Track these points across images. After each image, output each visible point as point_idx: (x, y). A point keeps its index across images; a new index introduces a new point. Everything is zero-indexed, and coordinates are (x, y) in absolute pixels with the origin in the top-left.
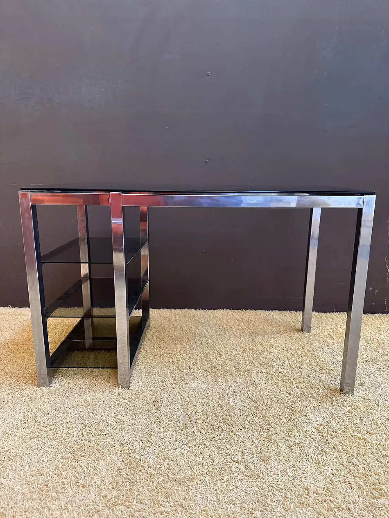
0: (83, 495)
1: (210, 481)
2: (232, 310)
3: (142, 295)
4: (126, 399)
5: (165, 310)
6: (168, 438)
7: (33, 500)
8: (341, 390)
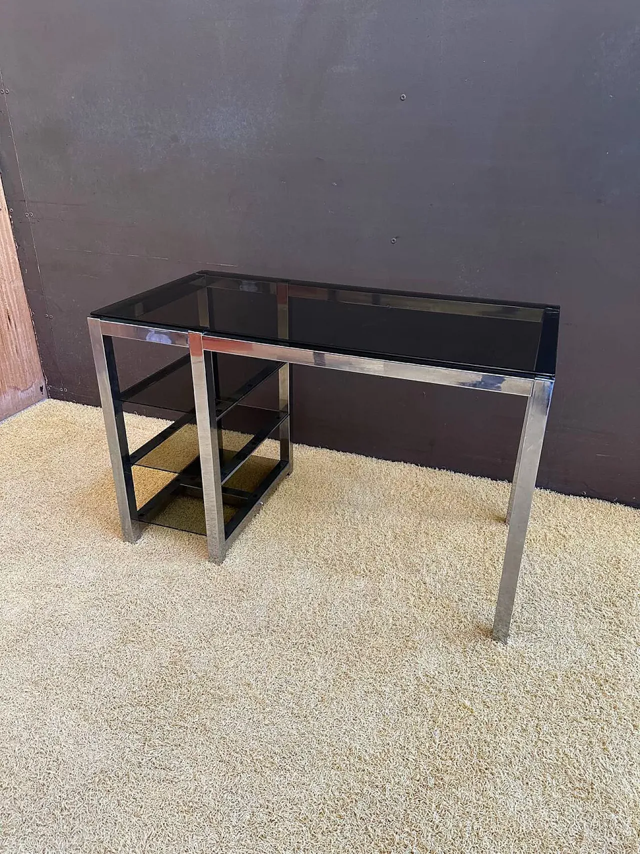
0: (115, 684)
1: (249, 708)
2: (420, 467)
3: (280, 426)
4: (211, 578)
5: (325, 451)
6: (230, 643)
7: (68, 676)
8: (491, 632)
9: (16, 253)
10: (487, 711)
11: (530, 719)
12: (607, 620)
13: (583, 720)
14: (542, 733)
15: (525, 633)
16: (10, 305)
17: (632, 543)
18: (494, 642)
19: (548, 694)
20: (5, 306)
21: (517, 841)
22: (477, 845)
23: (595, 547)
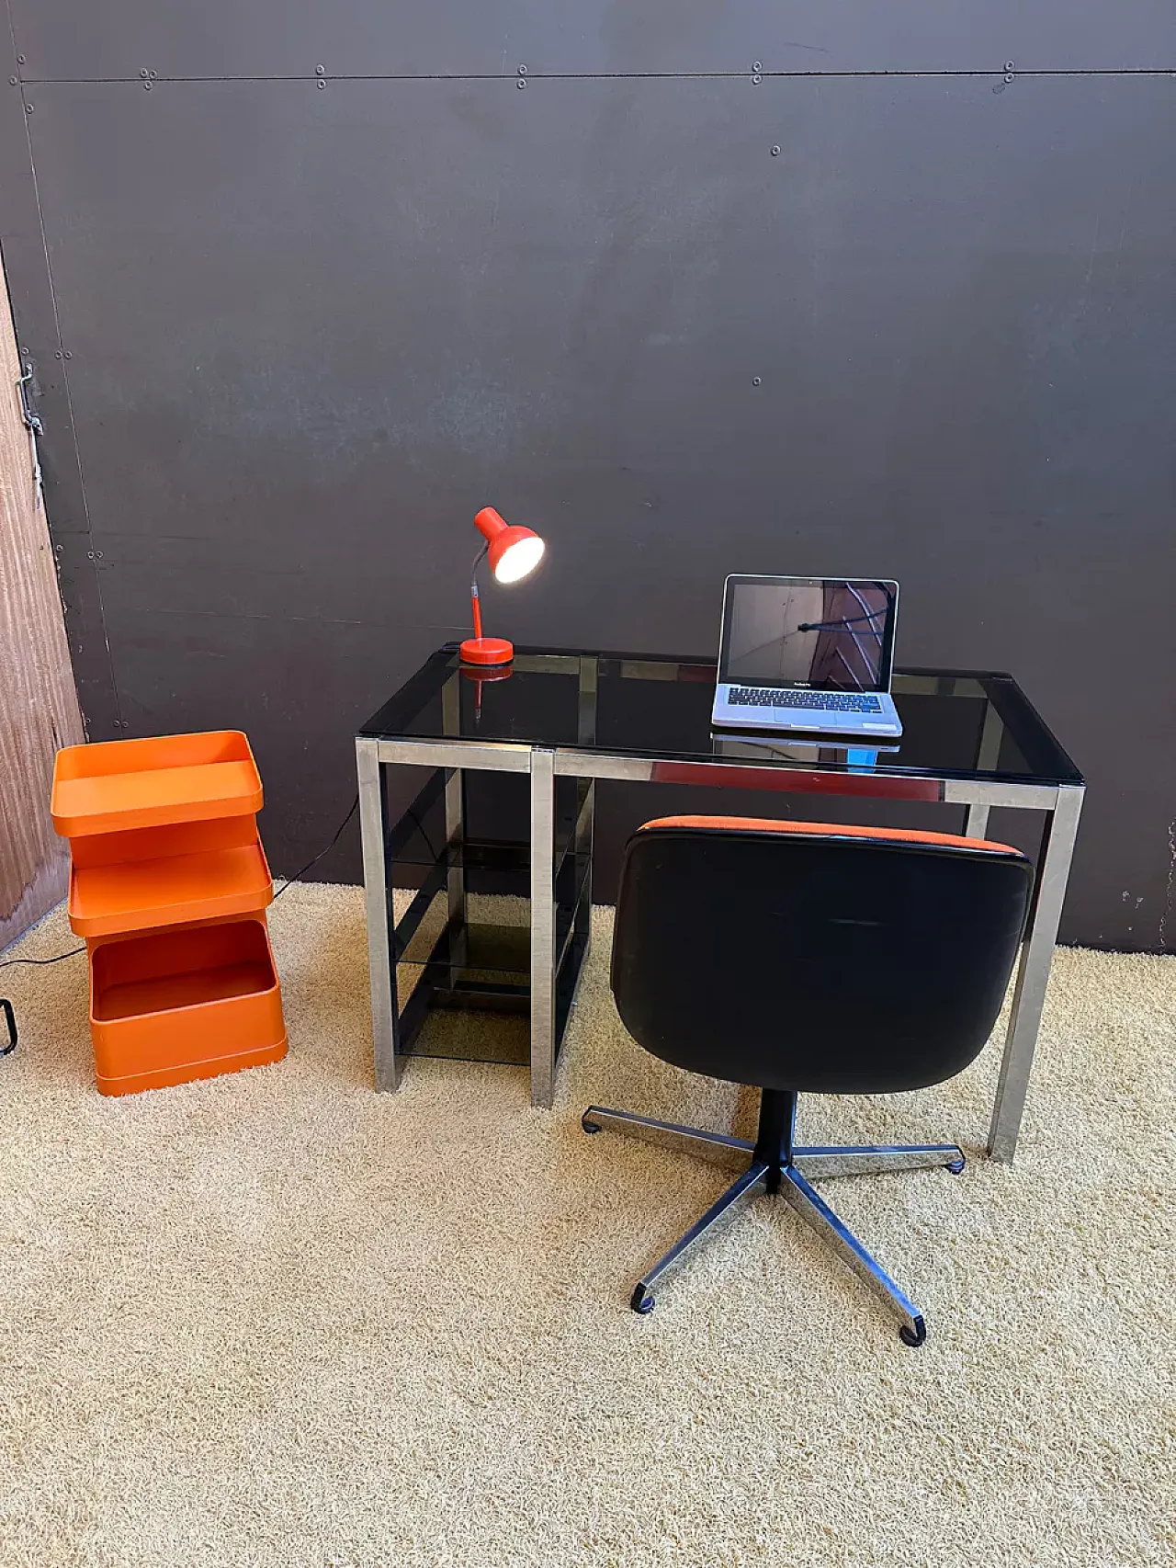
8: (989, 1151)
9: (63, 619)
10: (1025, 1259)
11: (1085, 1260)
12: (1129, 1113)
13: (1150, 1250)
14: (1107, 1276)
15: (1032, 1146)
16: (55, 709)
17: (1118, 1002)
18: (997, 1164)
19: (1095, 1223)
20: (49, 712)
21: (1132, 1416)
22: (1087, 1430)
23: (1072, 1014)
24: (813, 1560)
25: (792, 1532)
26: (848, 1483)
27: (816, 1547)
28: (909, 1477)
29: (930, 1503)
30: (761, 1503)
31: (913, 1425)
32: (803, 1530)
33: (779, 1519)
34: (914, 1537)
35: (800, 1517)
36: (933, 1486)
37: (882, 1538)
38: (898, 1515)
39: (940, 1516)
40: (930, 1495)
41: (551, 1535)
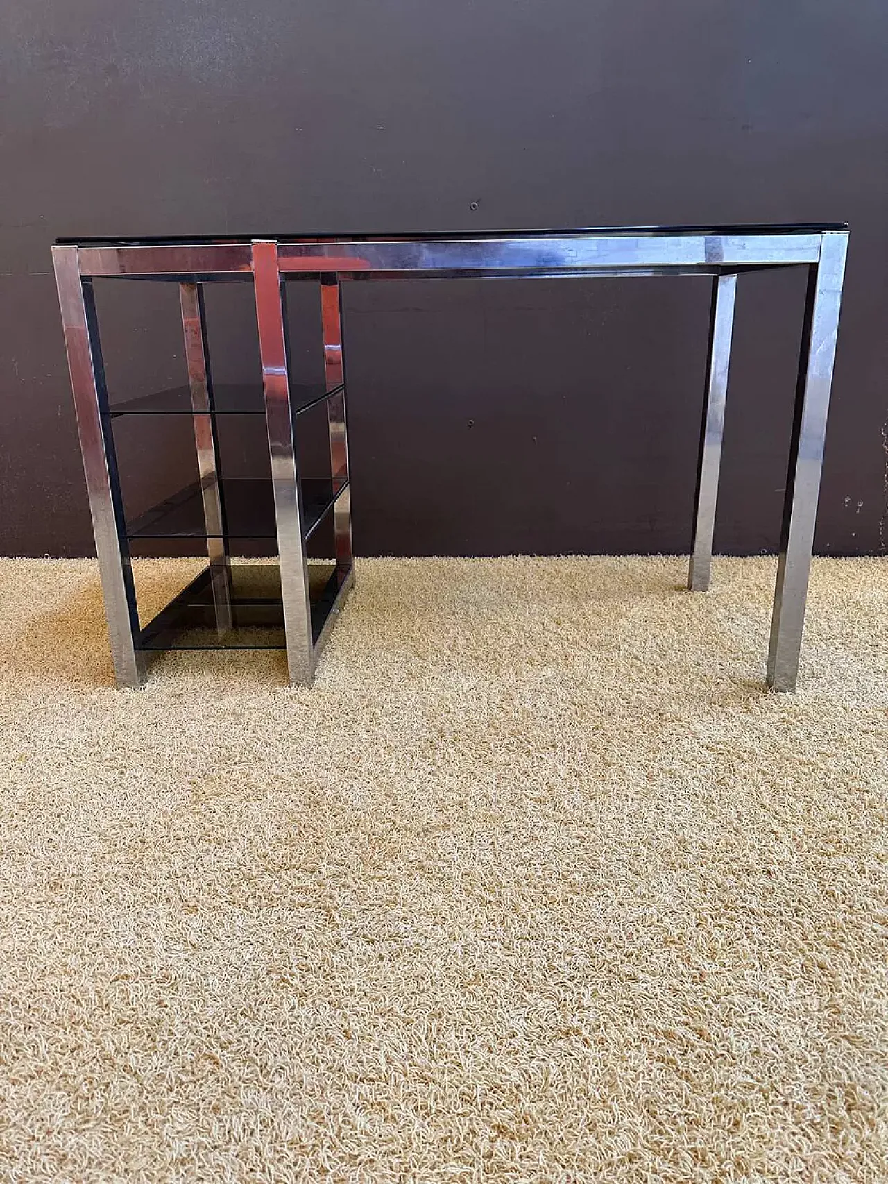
8: (769, 684)
18: (780, 694)
24: (655, 1070)
25: (622, 1041)
26: (684, 979)
27: (656, 1054)
28: (758, 965)
29: (792, 991)
30: (576, 1013)
31: (750, 913)
32: (636, 1036)
33: (602, 1028)
34: (781, 1029)
35: (629, 1023)
36: (791, 972)
37: (740, 1035)
38: (755, 1007)
39: (808, 1002)
40: (789, 982)
41: (291, 1081)
